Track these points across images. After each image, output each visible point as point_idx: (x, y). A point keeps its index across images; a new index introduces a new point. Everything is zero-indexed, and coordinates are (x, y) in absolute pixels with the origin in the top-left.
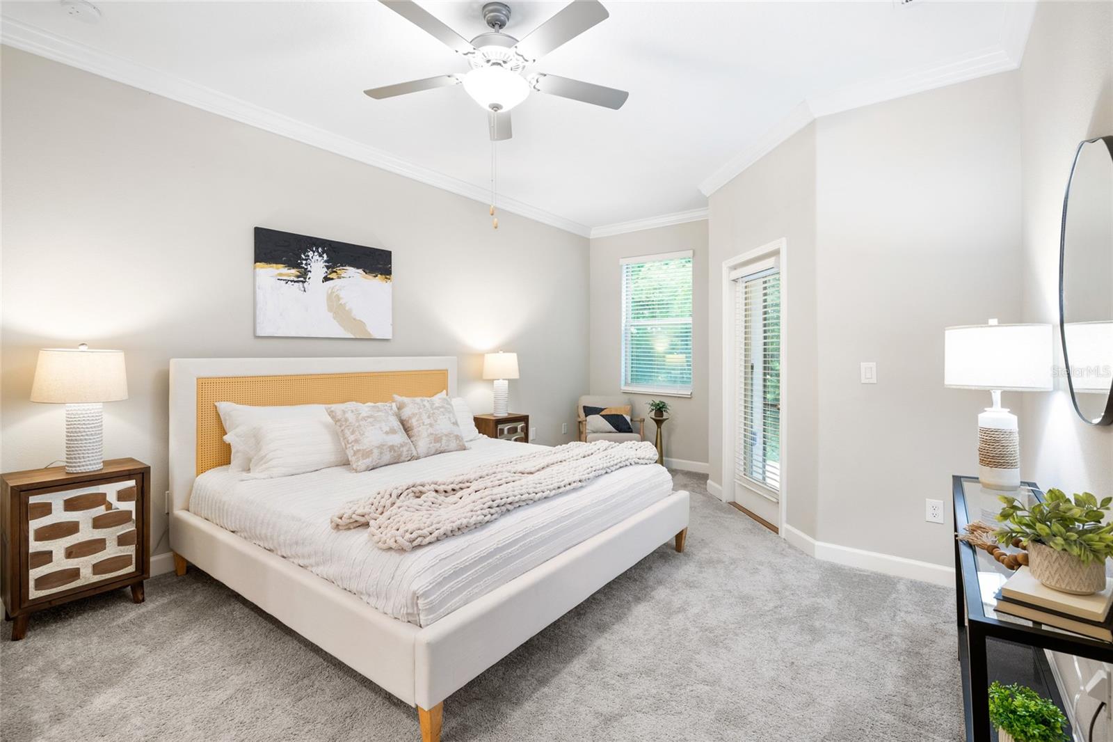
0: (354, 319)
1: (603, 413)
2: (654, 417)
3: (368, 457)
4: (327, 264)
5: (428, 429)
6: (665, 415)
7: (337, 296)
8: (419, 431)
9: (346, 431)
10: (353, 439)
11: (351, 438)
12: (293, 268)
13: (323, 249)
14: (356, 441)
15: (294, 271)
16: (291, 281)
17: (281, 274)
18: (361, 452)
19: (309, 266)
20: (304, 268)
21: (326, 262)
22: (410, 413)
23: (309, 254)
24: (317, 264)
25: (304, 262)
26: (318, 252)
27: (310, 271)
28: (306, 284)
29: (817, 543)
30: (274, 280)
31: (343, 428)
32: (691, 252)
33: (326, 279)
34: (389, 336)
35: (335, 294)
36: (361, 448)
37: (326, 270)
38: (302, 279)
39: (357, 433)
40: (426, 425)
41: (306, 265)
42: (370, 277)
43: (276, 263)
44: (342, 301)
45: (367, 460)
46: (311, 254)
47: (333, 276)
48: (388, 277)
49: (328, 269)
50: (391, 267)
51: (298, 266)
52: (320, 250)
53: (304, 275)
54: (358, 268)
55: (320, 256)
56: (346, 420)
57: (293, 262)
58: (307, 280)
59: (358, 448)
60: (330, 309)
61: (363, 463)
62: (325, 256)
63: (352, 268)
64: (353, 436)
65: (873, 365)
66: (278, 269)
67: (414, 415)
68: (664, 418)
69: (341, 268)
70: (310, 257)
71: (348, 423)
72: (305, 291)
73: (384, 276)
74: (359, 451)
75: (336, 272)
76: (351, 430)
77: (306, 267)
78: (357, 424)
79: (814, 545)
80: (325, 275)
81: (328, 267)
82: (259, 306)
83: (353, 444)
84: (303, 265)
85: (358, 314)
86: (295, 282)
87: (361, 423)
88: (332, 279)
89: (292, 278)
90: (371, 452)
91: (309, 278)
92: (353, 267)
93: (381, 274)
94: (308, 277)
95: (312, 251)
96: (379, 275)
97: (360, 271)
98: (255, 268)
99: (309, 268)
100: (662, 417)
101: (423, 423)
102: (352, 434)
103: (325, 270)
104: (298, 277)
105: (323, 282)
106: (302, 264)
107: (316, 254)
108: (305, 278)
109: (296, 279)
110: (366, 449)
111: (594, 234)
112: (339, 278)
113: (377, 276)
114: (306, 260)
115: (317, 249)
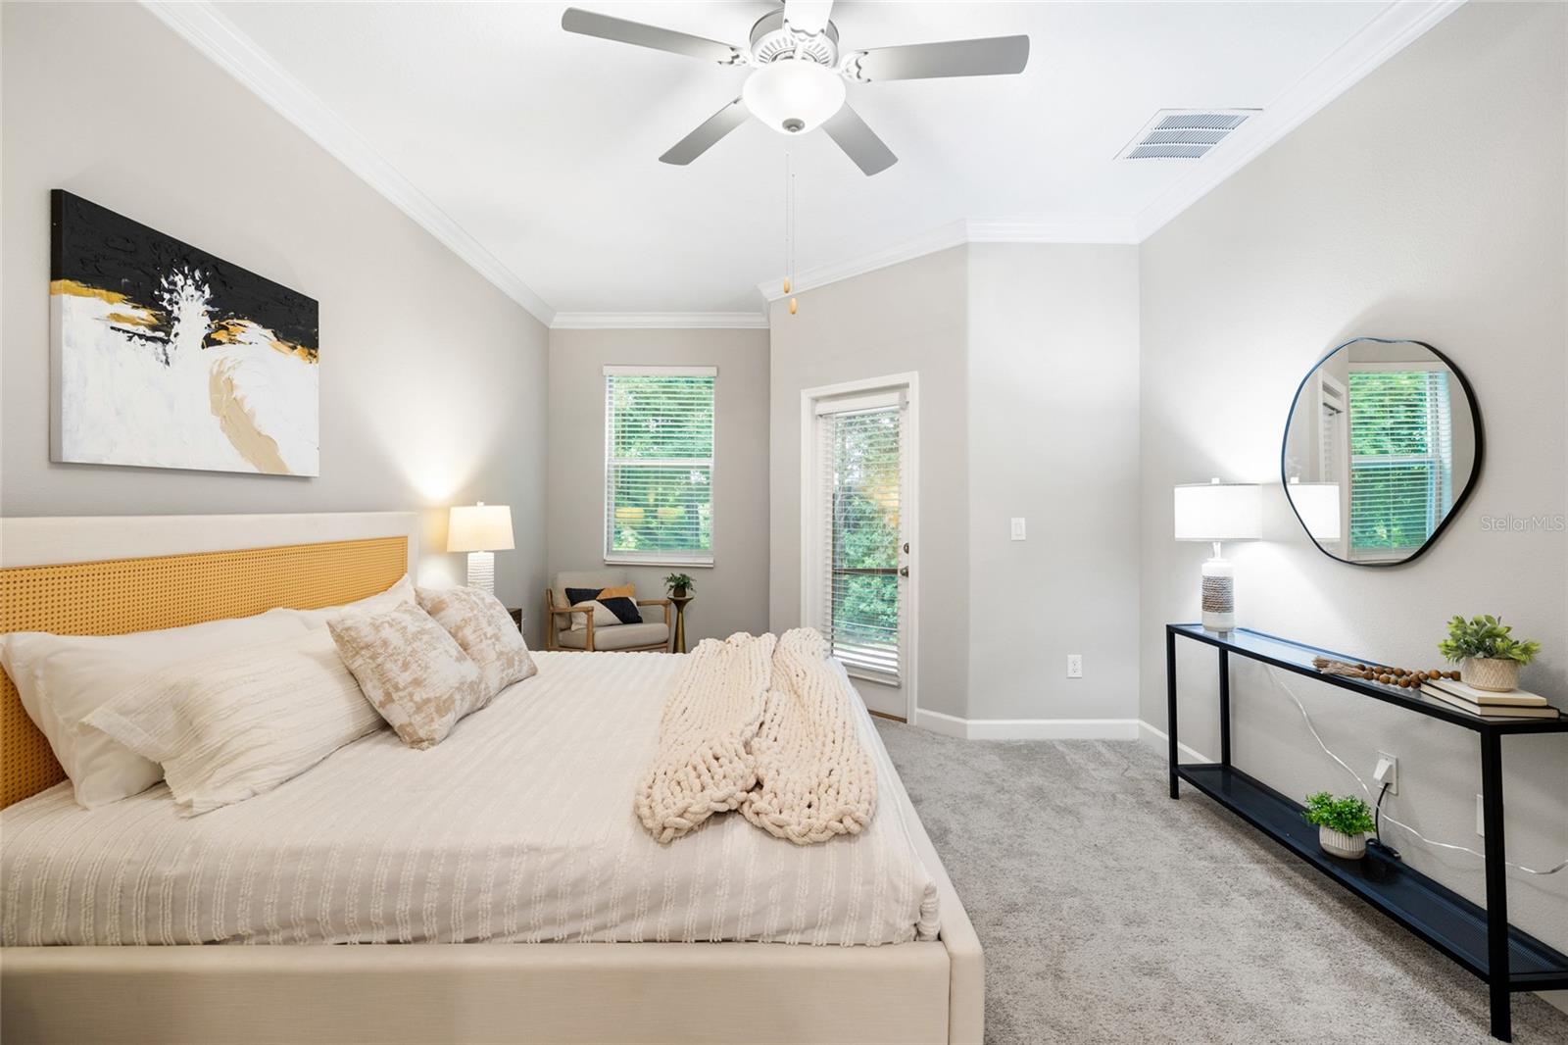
0: (259, 433)
1: (601, 597)
2: (672, 597)
3: (448, 710)
4: (210, 309)
5: (494, 644)
6: (689, 593)
7: (230, 381)
8: (482, 650)
9: (389, 665)
10: (410, 679)
11: (404, 678)
12: (144, 307)
13: (203, 273)
14: (417, 682)
15: (144, 314)
16: (141, 336)
17: (117, 317)
18: (433, 704)
19: (176, 307)
20: (165, 309)
21: (208, 302)
22: (459, 619)
23: (177, 279)
24: (191, 306)
25: (167, 296)
26: (193, 278)
27: (178, 320)
28: (169, 347)
29: (969, 722)
30: (102, 328)
31: (380, 660)
32: (715, 369)
33: (209, 342)
34: (312, 470)
35: (226, 376)
36: (432, 695)
37: (209, 322)
38: (161, 334)
39: (414, 666)
40: (490, 638)
41: (170, 302)
42: (284, 347)
43: (108, 290)
44: (238, 394)
45: (449, 714)
46: (179, 279)
47: (221, 336)
48: (313, 352)
49: (212, 320)
50: (317, 334)
51: (150, 301)
52: (197, 274)
53: (164, 325)
54: (265, 327)
55: (198, 288)
56: (385, 643)
57: (145, 294)
58: (172, 337)
59: (425, 696)
60: (216, 408)
61: (441, 725)
62: (206, 288)
63: (255, 325)
64: (407, 673)
65: (1023, 521)
66: (111, 302)
67: (466, 621)
68: (687, 597)
69: (236, 321)
70: (179, 288)
71: (390, 651)
72: (167, 363)
73: (306, 350)
74: (427, 701)
75: (227, 329)
76: (400, 663)
77: (169, 308)
78: (409, 649)
79: (965, 725)
80: (207, 331)
81: (212, 316)
82: (69, 388)
83: (410, 689)
84: (165, 304)
85: (265, 424)
86: (148, 339)
87: (415, 645)
88: (220, 343)
89: (142, 330)
90: (451, 699)
91: (176, 335)
92: (255, 322)
93: (302, 345)
94: (174, 332)
95: (183, 273)
96: (299, 347)
97: (269, 333)
98: (51, 293)
99: (176, 313)
100: (684, 596)
101: (485, 634)
102: (405, 671)
103: (207, 320)
104: (154, 328)
105: (203, 347)
106: (163, 300)
107: (190, 282)
108: (168, 334)
109: (149, 333)
110: (441, 697)
111: (558, 322)
112: (232, 342)
113: (294, 348)
114: (171, 292)
115: (193, 270)
